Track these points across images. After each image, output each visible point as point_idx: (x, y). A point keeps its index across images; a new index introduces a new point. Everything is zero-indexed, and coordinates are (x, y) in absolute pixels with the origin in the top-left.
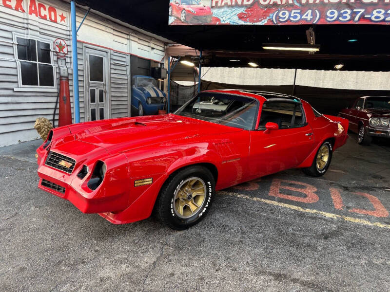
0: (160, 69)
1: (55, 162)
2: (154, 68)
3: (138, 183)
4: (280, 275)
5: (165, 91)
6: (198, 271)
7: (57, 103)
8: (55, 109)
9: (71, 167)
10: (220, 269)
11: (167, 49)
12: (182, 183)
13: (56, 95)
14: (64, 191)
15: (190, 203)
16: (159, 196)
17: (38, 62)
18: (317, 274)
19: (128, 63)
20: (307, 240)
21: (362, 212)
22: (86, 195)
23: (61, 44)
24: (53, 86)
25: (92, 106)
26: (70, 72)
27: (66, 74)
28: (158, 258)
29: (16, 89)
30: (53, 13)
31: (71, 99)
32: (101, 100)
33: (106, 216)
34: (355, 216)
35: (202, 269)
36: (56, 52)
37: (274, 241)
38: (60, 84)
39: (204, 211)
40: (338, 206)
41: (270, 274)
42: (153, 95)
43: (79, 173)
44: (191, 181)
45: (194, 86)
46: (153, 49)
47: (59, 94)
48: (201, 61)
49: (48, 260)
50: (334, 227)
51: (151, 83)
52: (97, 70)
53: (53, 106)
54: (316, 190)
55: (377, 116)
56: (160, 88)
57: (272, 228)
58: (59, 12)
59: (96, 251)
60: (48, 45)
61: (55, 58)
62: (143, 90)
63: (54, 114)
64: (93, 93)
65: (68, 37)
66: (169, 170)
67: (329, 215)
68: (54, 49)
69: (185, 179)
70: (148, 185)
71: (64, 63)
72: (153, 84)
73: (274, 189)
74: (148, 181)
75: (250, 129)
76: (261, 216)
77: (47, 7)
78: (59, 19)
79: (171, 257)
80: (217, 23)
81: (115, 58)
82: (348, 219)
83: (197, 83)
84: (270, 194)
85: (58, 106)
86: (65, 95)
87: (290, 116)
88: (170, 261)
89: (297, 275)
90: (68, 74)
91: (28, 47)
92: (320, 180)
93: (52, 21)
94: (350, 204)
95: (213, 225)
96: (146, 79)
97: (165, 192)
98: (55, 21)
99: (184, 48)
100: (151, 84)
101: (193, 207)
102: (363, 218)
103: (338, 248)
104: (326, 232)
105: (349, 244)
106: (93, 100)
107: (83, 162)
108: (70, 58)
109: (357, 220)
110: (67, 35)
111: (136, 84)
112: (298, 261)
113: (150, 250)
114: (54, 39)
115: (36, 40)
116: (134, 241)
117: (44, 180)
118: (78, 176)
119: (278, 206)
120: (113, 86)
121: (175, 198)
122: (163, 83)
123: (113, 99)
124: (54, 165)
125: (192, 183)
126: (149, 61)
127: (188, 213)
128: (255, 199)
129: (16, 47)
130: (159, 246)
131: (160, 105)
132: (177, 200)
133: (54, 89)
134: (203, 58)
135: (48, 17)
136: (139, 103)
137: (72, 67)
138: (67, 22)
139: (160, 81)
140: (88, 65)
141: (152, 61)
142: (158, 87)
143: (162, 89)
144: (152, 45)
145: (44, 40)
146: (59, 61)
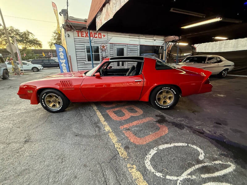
2: (156, 49)
11: (166, 39)
17: (93, 53)
19: (139, 49)
23: (103, 46)
24: (100, 61)
26: (107, 55)
27: (105, 56)
29: (85, 63)
30: (100, 35)
32: (123, 65)
51: (154, 56)
56: (160, 58)
58: (102, 34)
60: (98, 47)
61: (101, 51)
68: (101, 48)
71: (105, 52)
72: (155, 56)
77: (97, 33)
78: (102, 37)
81: (130, 47)
90: (106, 56)
93: (99, 38)
96: (150, 55)
98: (101, 38)
108: (107, 50)
110: (106, 42)
114: (100, 44)
115: (93, 46)
123: (129, 65)
126: (153, 46)
129: (86, 49)
135: (98, 37)
137: (108, 53)
138: (106, 37)
139: (161, 55)
140: (116, 52)
141: (155, 46)
142: (159, 58)
143: (162, 58)
144: (155, 39)
145: (96, 45)
146: (103, 52)
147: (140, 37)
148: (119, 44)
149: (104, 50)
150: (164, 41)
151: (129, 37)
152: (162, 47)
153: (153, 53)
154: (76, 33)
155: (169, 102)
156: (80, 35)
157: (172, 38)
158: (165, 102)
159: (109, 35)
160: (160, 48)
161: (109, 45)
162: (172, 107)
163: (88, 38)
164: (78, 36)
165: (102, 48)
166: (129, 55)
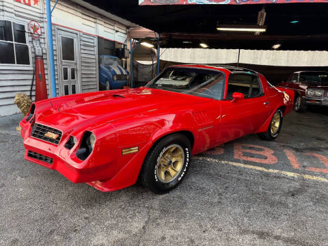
0: (123, 50)
1: (41, 133)
2: (118, 49)
3: (125, 152)
4: (263, 233)
5: (128, 69)
6: (186, 233)
7: (33, 80)
8: (32, 85)
9: (58, 138)
10: (206, 230)
11: (129, 32)
12: (165, 150)
13: (32, 72)
14: (51, 161)
15: (170, 169)
16: (144, 163)
17: (14, 42)
18: (295, 230)
19: (96, 44)
20: (277, 198)
21: (318, 171)
22: (76, 165)
23: (35, 26)
24: (29, 64)
25: (65, 83)
26: (44, 51)
27: (41, 54)
28: (147, 222)
31: (46, 76)
32: (73, 77)
33: (93, 185)
34: (312, 174)
35: (189, 231)
36: (31, 33)
37: (248, 200)
38: (36, 63)
39: (182, 175)
40: (296, 166)
41: (253, 232)
42: (118, 72)
43: (66, 143)
44: (172, 148)
45: (153, 65)
46: (117, 31)
47: (35, 72)
48: (160, 42)
49: (40, 231)
50: (297, 185)
52: (68, 50)
53: (30, 83)
54: (273, 152)
55: (311, 88)
56: (124, 67)
57: (245, 188)
59: (86, 218)
60: (23, 27)
61: (30, 39)
62: (109, 68)
63: (31, 91)
64: (65, 71)
65: (42, 20)
66: (153, 139)
67: (290, 174)
68: (29, 30)
69: (166, 146)
70: (134, 153)
71: (38, 42)
72: (118, 63)
73: (238, 152)
74: (135, 150)
75: (219, 98)
76: (232, 178)
78: (32, 2)
79: (159, 221)
80: (185, 3)
81: (84, 39)
82: (307, 177)
83: (155, 62)
84: (236, 157)
85: (34, 83)
86: (40, 73)
87: (248, 88)
88: (158, 224)
89: (277, 232)
90: (43, 53)
91: (4, 28)
92: (273, 143)
93: (26, 4)
94: (305, 164)
95: (191, 188)
96: (111, 58)
97: (149, 160)
98: (29, 5)
99: (144, 31)
100: (116, 63)
101: (172, 173)
102: (319, 175)
103: (306, 205)
104: (292, 190)
105: (315, 200)
106: (66, 77)
107: (69, 133)
108: (44, 38)
109: (315, 178)
110: (41, 18)
111: (103, 63)
112: (275, 218)
113: (137, 214)
114: (29, 21)
115: (12, 21)
116: (120, 207)
117: (30, 151)
118: (65, 146)
119: (244, 168)
120: (83, 64)
121: (158, 164)
122: (126, 62)
123: (83, 76)
124: (39, 137)
125: (172, 150)
126: (114, 43)
127: (168, 177)
128: (223, 162)
130: (145, 210)
131: (124, 81)
132: (160, 167)
133: (30, 67)
134: (161, 39)
135: (22, 1)
136: (106, 80)
137: (46, 47)
138: (40, 5)
139: (124, 60)
140: (60, 45)
142: (122, 66)
143: (126, 67)
144: (116, 29)
145: (19, 21)
146: (34, 42)
148: (66, 29)
149: (36, 37)
150: (126, 36)
160: (122, 46)
165: (32, 31)
166: (83, 55)
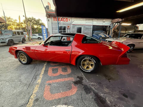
11: (112, 21)
19: (92, 28)
40: (49, 82)
42: (103, 36)
52: (79, 31)
58: (68, 19)
60: (65, 27)
62: (98, 35)
67: (39, 81)
68: (67, 27)
72: (104, 33)
77: (65, 19)
78: (68, 20)
81: (86, 27)
84: (50, 68)
91: (61, 28)
98: (67, 21)
110: (70, 24)
111: (94, 33)
114: (67, 25)
129: (58, 28)
135: (65, 21)
138: (70, 21)
139: (108, 32)
140: (76, 30)
141: (104, 26)
142: (106, 34)
143: (109, 34)
144: (104, 21)
145: (64, 26)
146: (68, 30)
147: (93, 20)
148: (79, 25)
149: (69, 28)
150: (111, 23)
151: (85, 20)
152: (109, 26)
153: (102, 30)
154: (53, 19)
155: (91, 68)
156: (55, 20)
157: (117, 20)
158: (88, 67)
159: (72, 19)
160: (108, 27)
161: (72, 25)
162: (92, 72)
163: (57, 21)
164: (54, 20)
166: (85, 32)
